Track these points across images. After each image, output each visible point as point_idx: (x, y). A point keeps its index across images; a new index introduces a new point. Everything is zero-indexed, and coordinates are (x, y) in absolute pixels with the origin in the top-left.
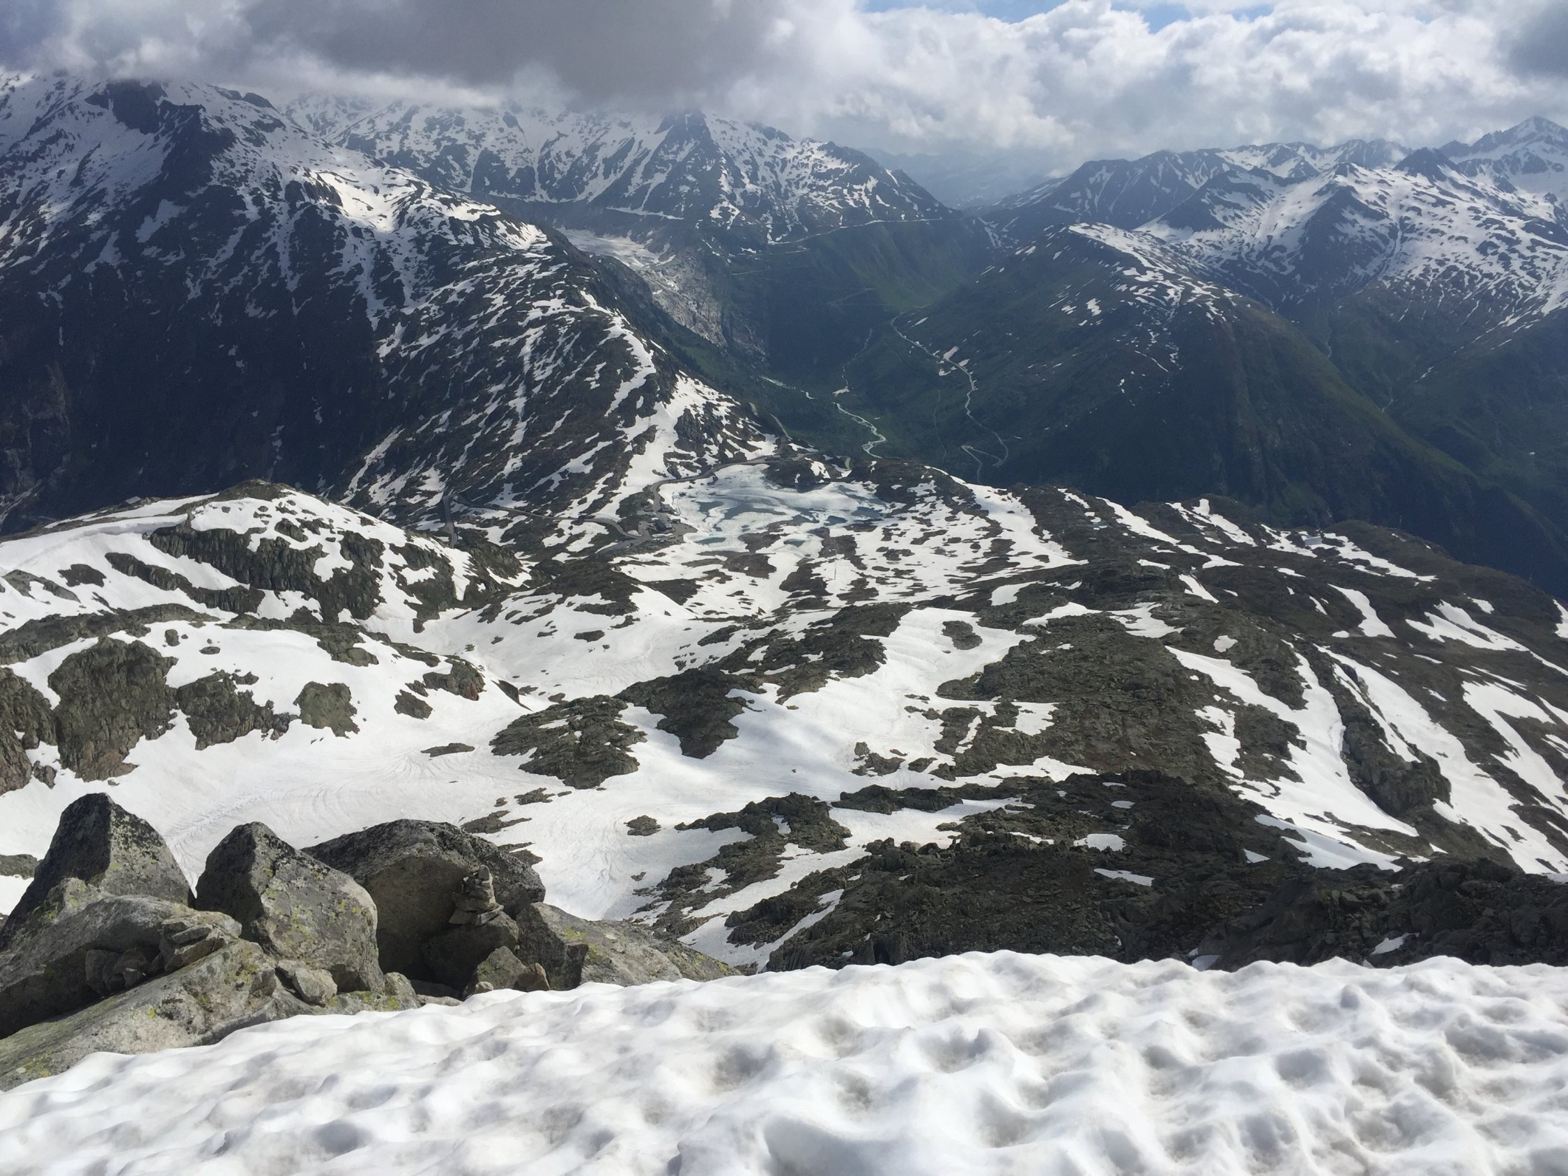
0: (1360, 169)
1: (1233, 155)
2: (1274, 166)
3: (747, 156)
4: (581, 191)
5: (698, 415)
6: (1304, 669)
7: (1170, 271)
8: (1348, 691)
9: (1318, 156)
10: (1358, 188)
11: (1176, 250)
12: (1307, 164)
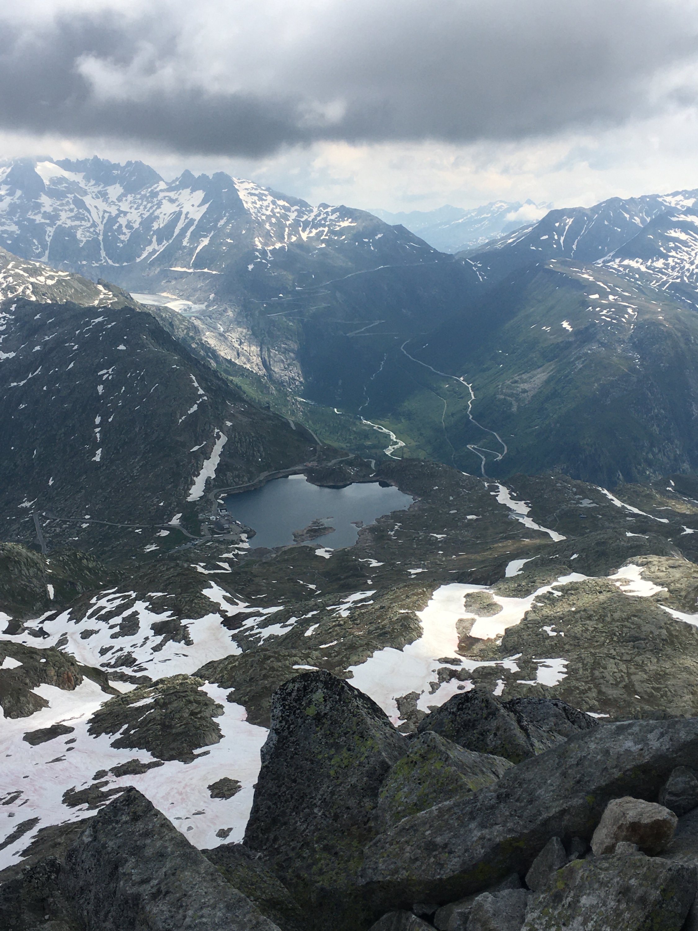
1: (668, 199)
3: (274, 220)
4: (139, 256)
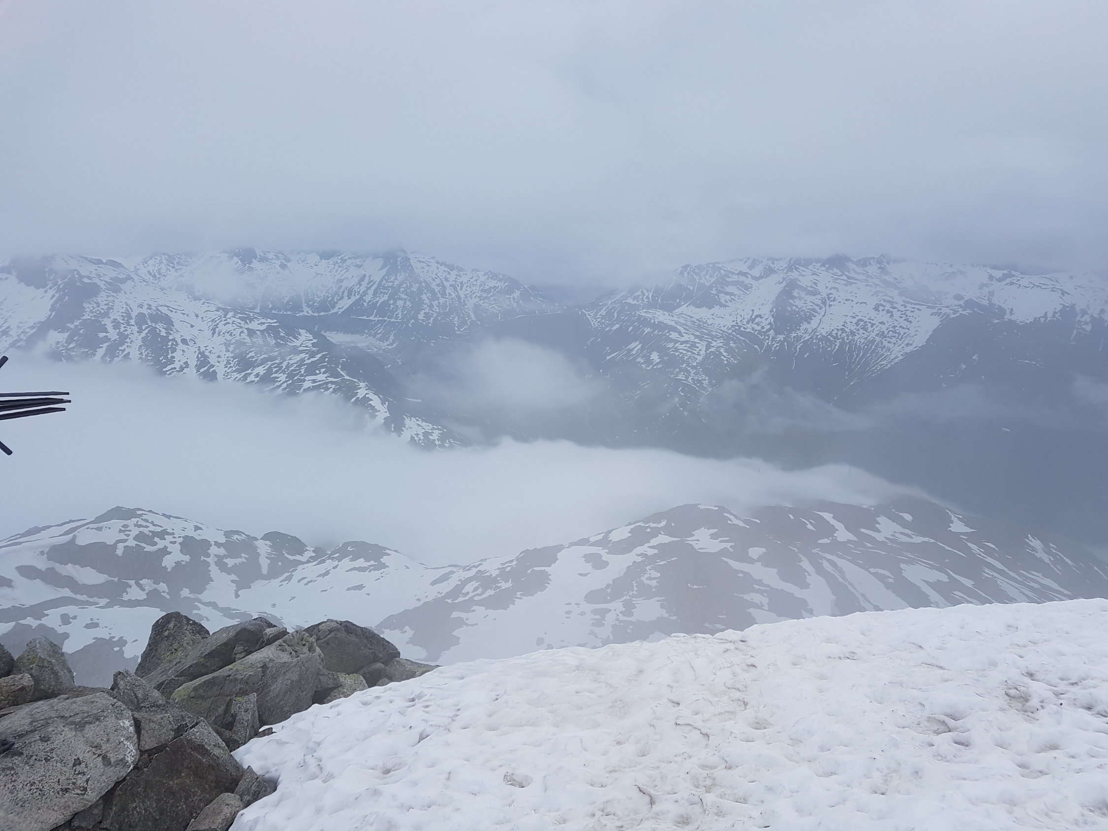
0: (800, 268)
1: (726, 265)
2: (750, 270)
3: (438, 281)
4: (333, 308)
5: (420, 440)
6: (805, 564)
7: (698, 334)
8: (834, 575)
9: (776, 262)
10: (800, 278)
11: (700, 321)
12: (769, 266)
